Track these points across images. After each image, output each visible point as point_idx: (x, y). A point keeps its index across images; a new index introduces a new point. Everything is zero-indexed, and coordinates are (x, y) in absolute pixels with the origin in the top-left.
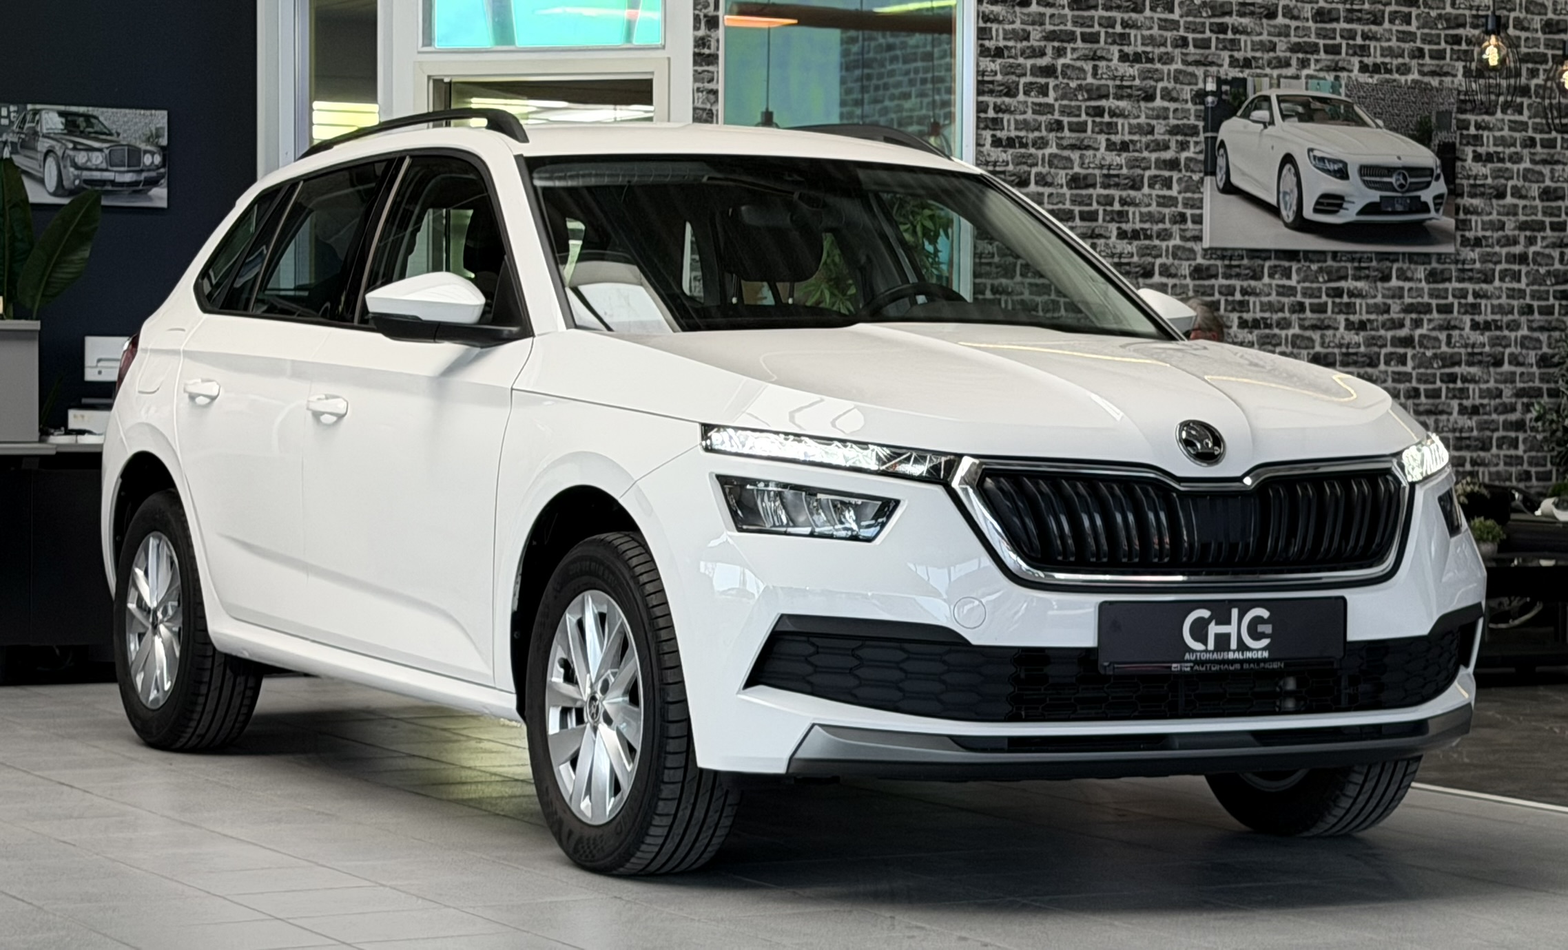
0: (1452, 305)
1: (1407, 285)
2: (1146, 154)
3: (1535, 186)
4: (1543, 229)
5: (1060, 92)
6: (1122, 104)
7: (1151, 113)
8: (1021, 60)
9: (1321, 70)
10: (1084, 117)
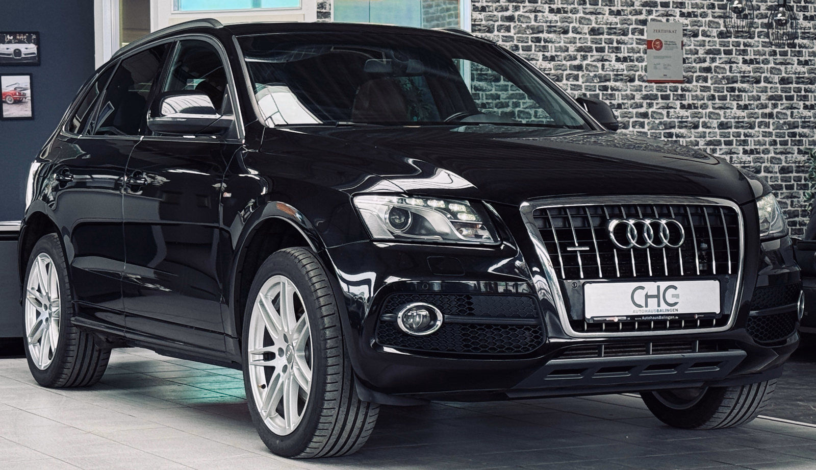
0: (732, 140)
1: (708, 130)
2: (564, 62)
3: (777, 76)
4: (781, 100)
5: (517, 30)
6: (552, 36)
7: (566, 40)
8: (495, 13)
9: (659, 16)
10: (530, 43)
